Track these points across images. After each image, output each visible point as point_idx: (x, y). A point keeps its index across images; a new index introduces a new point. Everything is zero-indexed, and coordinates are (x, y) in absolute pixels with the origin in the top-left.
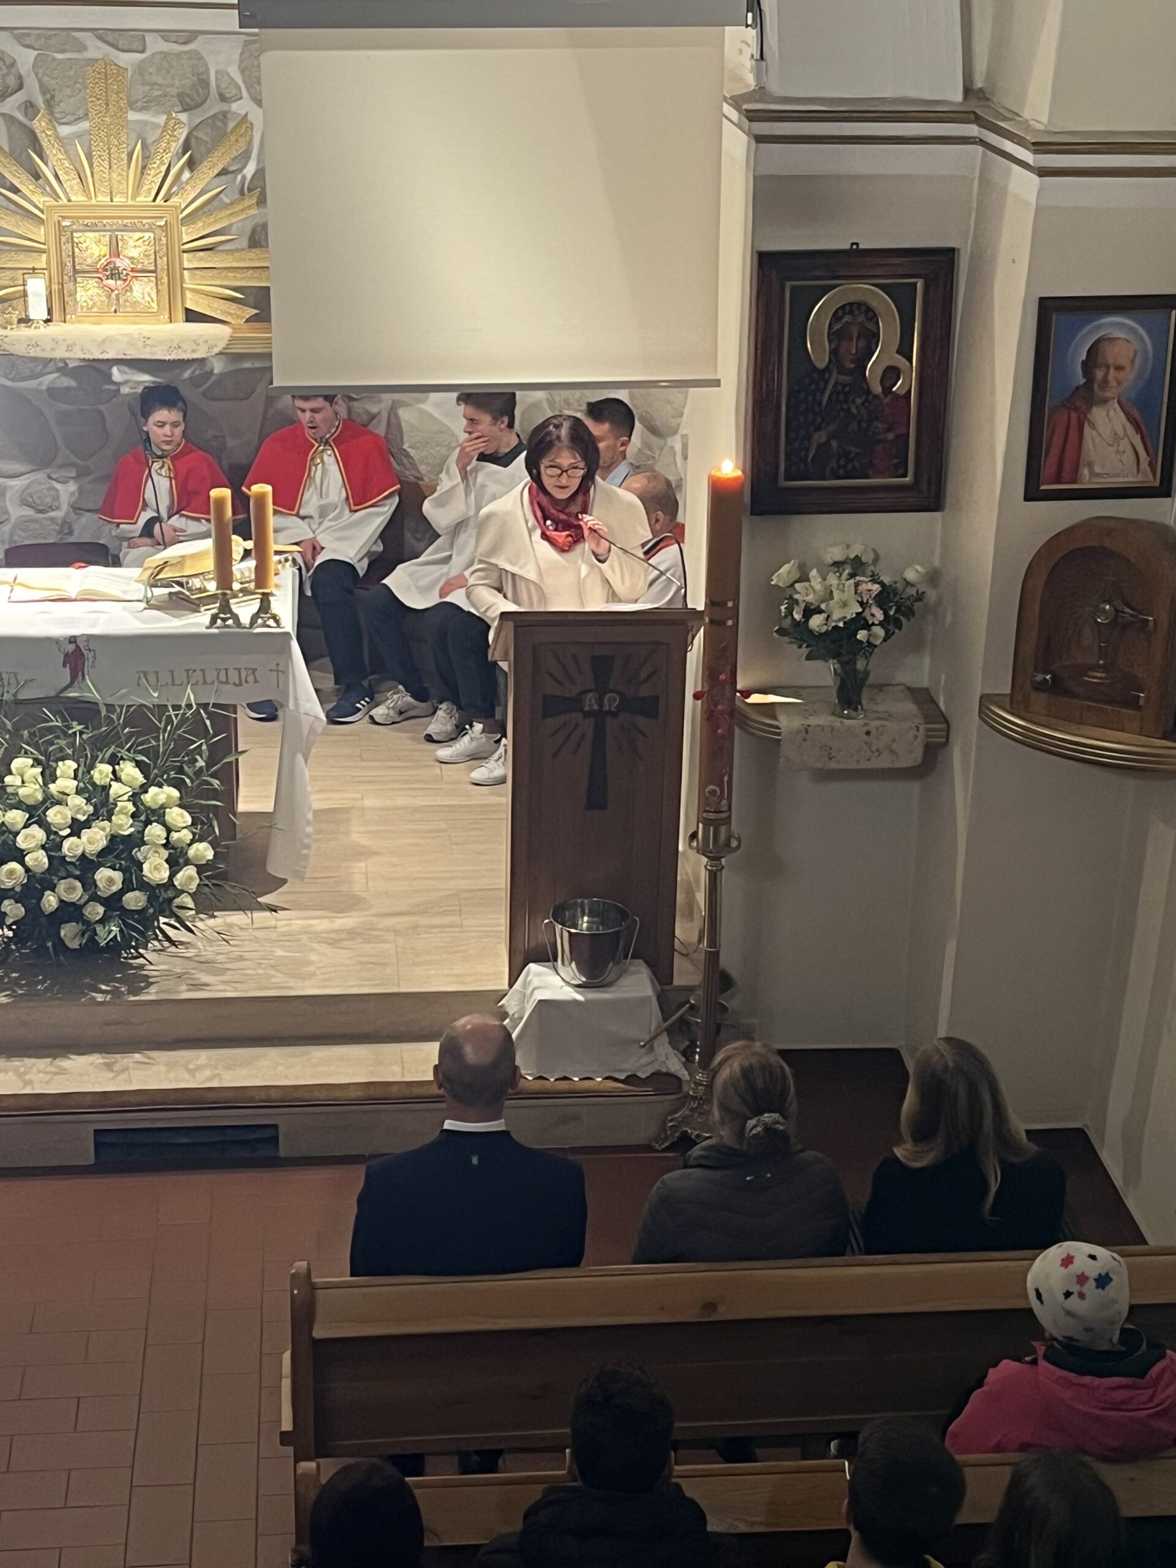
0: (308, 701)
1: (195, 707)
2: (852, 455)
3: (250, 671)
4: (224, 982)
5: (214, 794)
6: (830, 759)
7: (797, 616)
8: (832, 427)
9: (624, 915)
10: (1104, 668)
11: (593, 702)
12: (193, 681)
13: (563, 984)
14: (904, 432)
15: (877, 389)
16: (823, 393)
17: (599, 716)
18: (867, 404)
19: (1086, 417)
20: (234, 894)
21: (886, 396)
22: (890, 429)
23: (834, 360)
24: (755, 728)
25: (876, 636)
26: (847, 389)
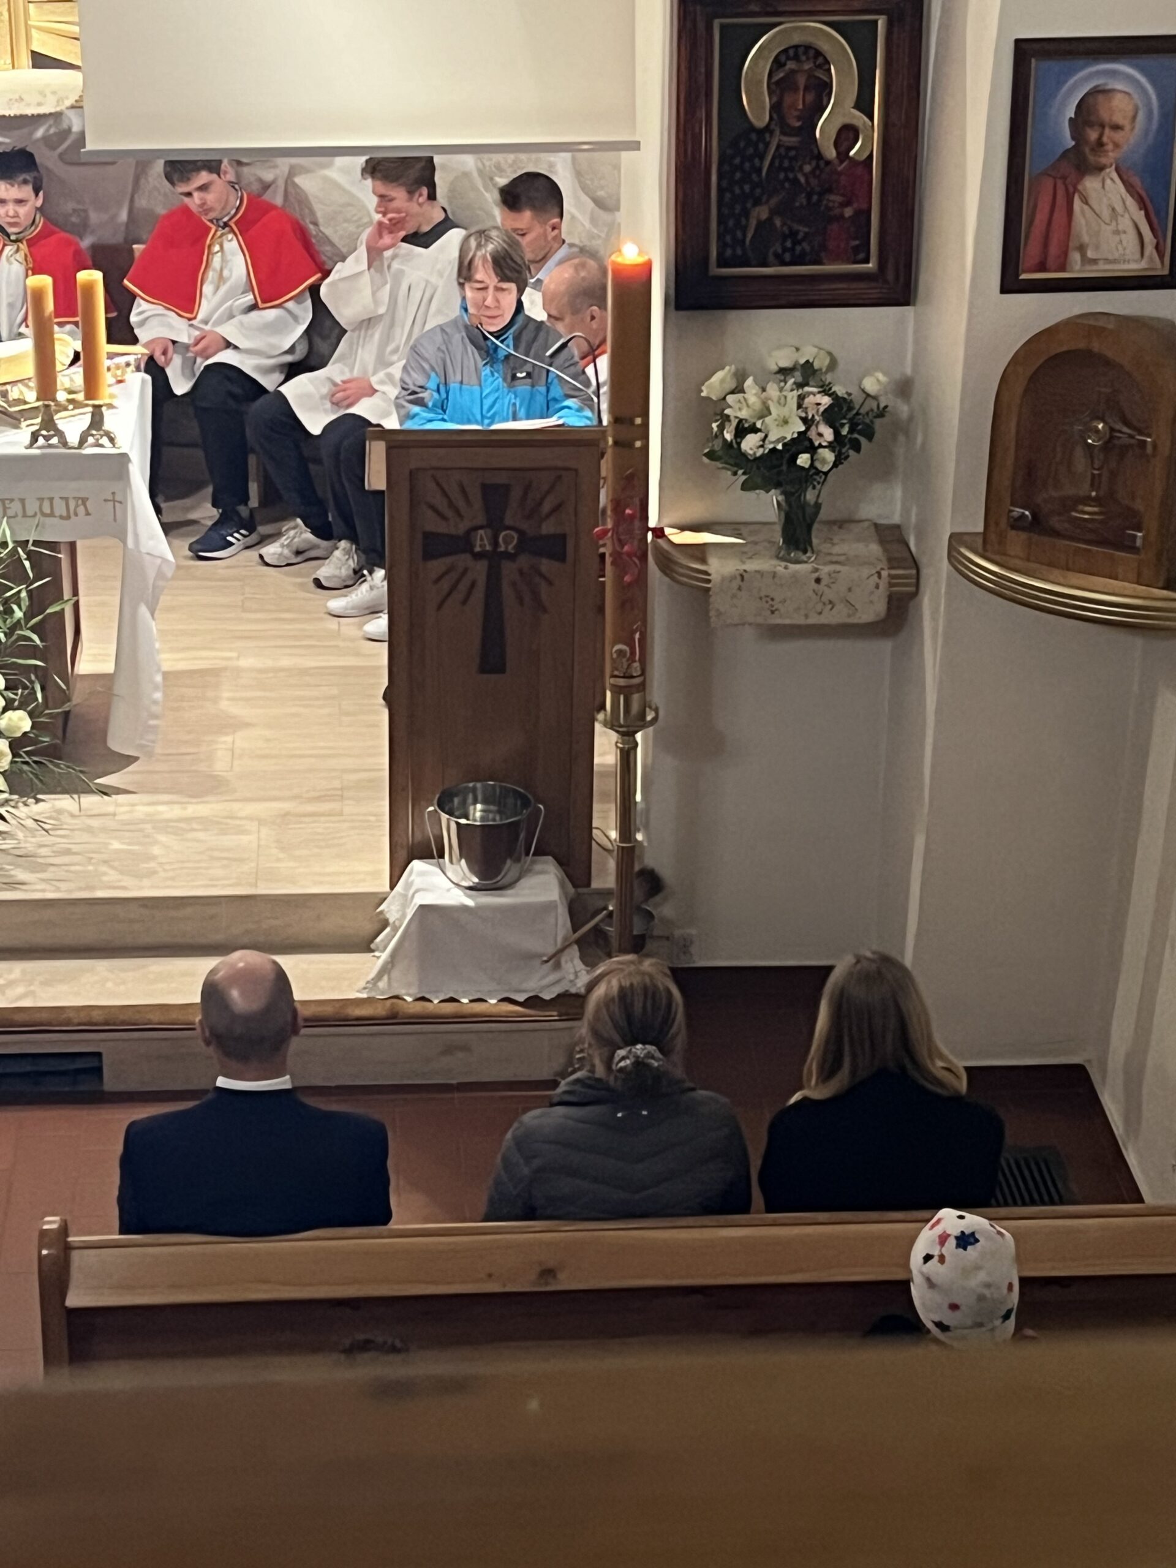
0: (152, 537)
1: (11, 545)
2: (800, 236)
3: (80, 502)
4: (43, 880)
5: (33, 652)
6: (773, 612)
7: (728, 436)
8: (774, 201)
9: (526, 803)
10: (1097, 501)
11: (486, 542)
12: (10, 513)
13: (453, 886)
14: (864, 206)
15: (831, 153)
16: (762, 158)
17: (494, 558)
18: (818, 172)
19: (1076, 190)
20: (59, 773)
21: (841, 162)
22: (848, 203)
23: (775, 116)
24: (683, 575)
25: (824, 461)
26: (792, 153)
